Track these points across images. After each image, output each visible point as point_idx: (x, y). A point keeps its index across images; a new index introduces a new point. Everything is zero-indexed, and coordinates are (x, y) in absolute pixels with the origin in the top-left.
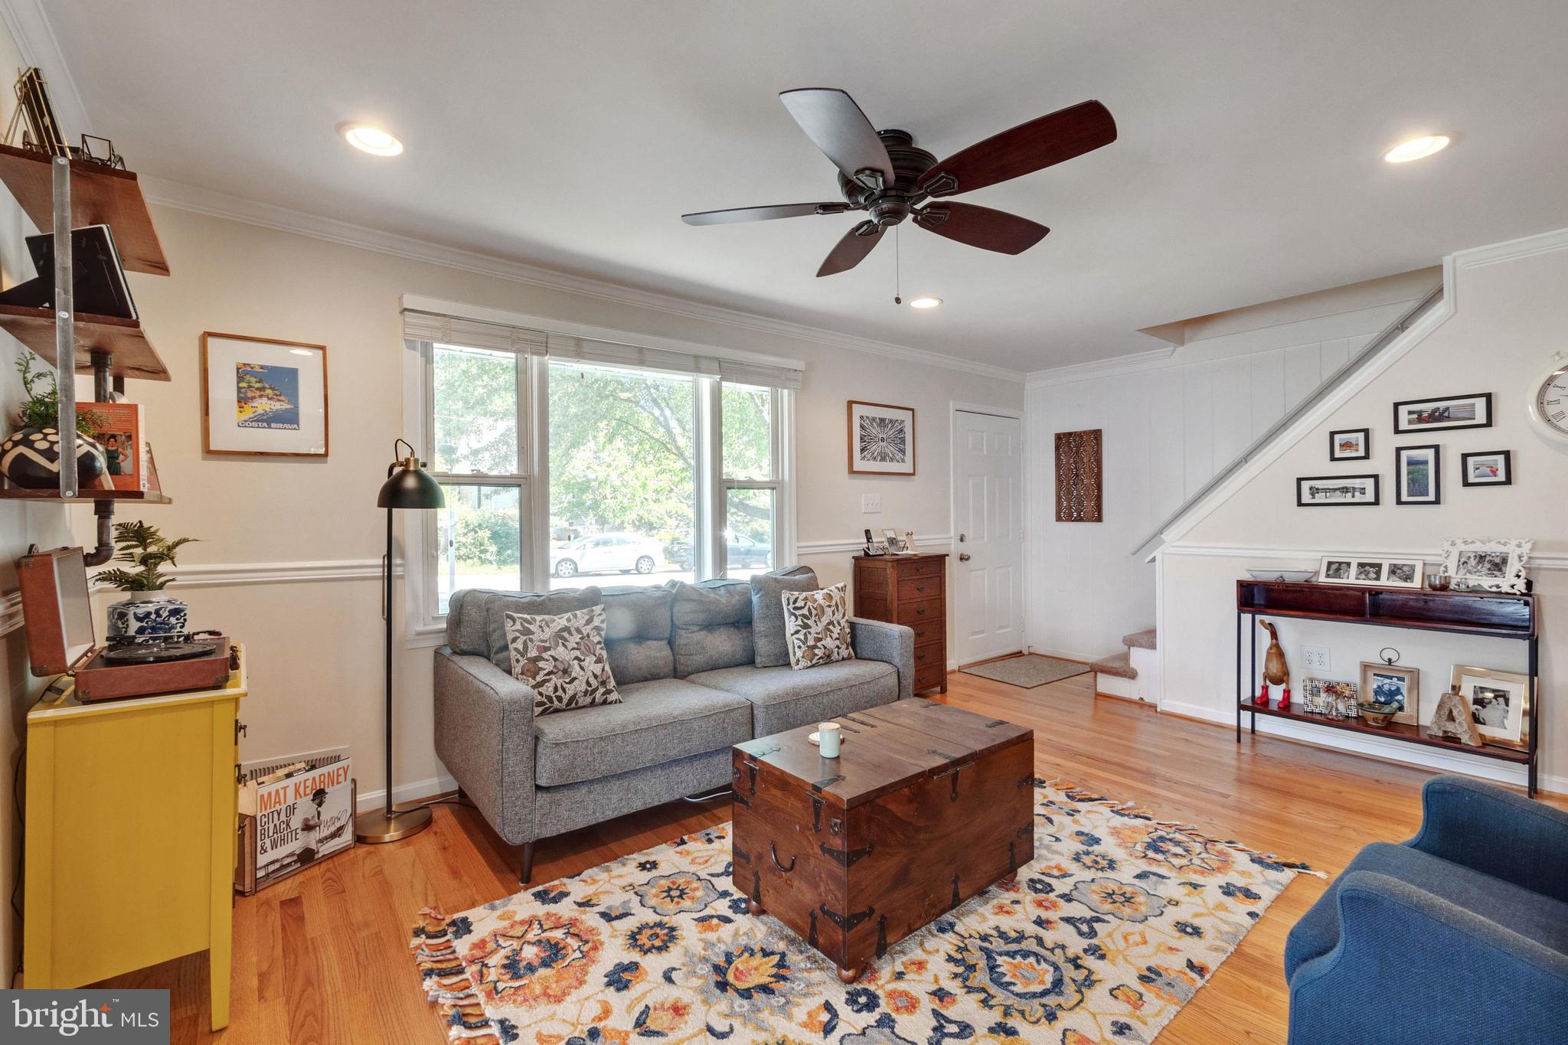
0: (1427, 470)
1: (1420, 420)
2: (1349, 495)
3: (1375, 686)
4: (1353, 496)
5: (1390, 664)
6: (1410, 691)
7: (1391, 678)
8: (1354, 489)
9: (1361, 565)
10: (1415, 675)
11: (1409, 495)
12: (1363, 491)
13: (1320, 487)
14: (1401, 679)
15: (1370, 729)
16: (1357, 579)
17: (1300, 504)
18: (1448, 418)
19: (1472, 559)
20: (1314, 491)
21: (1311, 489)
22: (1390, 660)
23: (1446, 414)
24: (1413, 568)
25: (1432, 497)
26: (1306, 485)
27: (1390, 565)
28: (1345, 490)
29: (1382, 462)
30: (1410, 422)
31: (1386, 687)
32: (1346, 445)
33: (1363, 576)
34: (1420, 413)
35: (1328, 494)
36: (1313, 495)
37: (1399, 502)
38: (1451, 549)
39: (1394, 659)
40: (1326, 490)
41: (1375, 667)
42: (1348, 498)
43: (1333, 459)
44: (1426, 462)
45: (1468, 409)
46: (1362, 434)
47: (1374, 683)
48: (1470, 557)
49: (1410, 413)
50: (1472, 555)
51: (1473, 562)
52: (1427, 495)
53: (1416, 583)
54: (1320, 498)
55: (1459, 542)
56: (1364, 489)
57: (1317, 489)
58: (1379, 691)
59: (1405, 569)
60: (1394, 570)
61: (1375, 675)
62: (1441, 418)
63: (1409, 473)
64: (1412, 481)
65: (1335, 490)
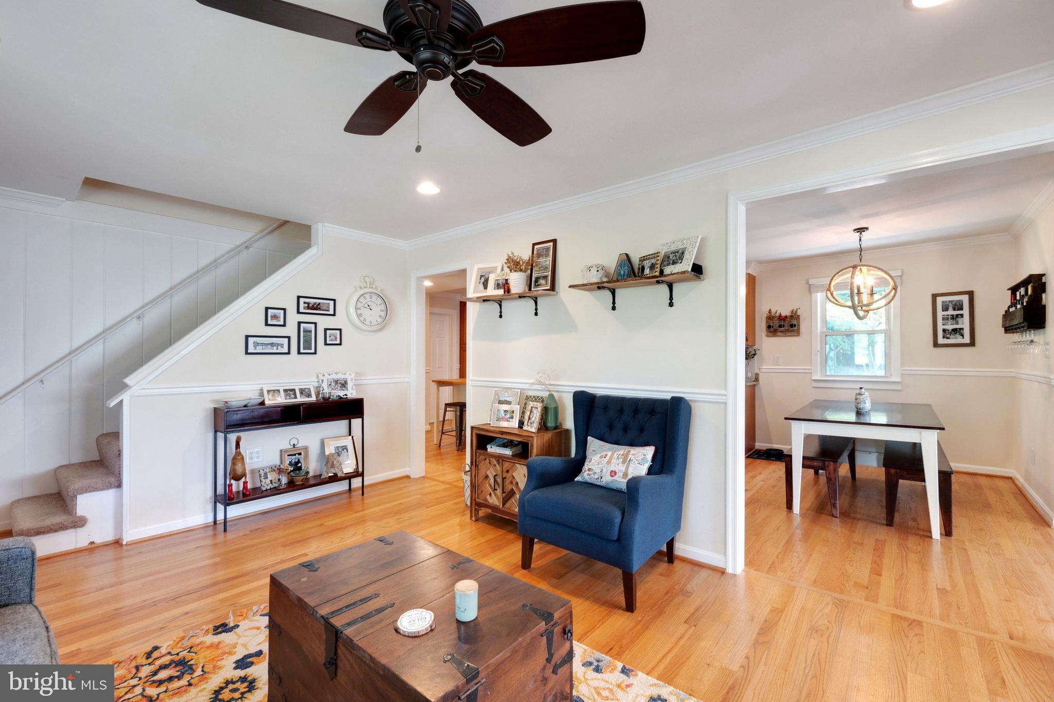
0: (311, 335)
1: (308, 308)
2: (275, 348)
3: (288, 462)
4: (277, 349)
5: (294, 447)
6: (304, 459)
7: (295, 455)
8: (278, 344)
9: (285, 391)
10: (306, 449)
11: (304, 349)
12: (282, 346)
13: (260, 342)
14: (300, 454)
15: (298, 487)
16: (286, 399)
17: (247, 353)
18: (319, 309)
19: (333, 382)
20: (256, 344)
21: (254, 343)
22: (294, 444)
23: (319, 307)
24: (309, 389)
25: (313, 351)
26: (251, 340)
27: (299, 389)
28: (272, 344)
29: (291, 330)
30: (304, 308)
31: (293, 461)
32: (275, 317)
33: (288, 397)
34: (308, 304)
35: (264, 347)
36: (255, 347)
37: (299, 353)
38: (323, 378)
39: (296, 444)
40: (263, 344)
41: (289, 451)
42: (275, 351)
43: (267, 324)
44: (311, 331)
45: (327, 305)
46: (283, 311)
47: (287, 460)
48: (331, 382)
49: (305, 303)
50: (332, 380)
51: (333, 384)
52: (311, 349)
53: (313, 399)
54: (259, 349)
55: (326, 374)
56: (283, 344)
57: (258, 343)
58: (290, 464)
59: (306, 390)
60: (302, 391)
61: (288, 455)
62: (316, 309)
63: (304, 337)
64: (305, 341)
65: (267, 344)
